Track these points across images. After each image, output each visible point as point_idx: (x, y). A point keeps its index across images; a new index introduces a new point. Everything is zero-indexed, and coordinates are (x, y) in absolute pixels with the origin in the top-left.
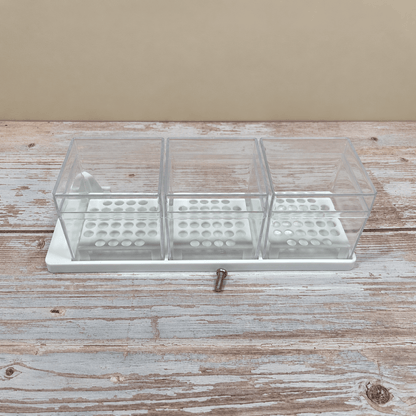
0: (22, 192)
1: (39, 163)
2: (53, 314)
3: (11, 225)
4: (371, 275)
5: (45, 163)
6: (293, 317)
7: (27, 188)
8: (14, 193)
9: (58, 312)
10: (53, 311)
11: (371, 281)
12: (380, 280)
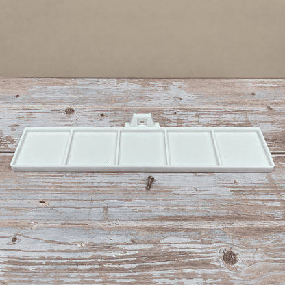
0: (15, 128)
1: (23, 108)
2: (41, 204)
3: (10, 149)
4: (235, 181)
5: (27, 109)
6: (186, 208)
7: (18, 125)
8: (11, 128)
9: (44, 203)
10: (41, 202)
11: (234, 185)
12: (240, 185)
